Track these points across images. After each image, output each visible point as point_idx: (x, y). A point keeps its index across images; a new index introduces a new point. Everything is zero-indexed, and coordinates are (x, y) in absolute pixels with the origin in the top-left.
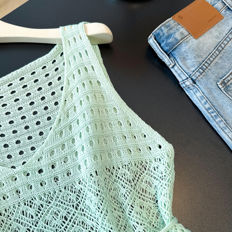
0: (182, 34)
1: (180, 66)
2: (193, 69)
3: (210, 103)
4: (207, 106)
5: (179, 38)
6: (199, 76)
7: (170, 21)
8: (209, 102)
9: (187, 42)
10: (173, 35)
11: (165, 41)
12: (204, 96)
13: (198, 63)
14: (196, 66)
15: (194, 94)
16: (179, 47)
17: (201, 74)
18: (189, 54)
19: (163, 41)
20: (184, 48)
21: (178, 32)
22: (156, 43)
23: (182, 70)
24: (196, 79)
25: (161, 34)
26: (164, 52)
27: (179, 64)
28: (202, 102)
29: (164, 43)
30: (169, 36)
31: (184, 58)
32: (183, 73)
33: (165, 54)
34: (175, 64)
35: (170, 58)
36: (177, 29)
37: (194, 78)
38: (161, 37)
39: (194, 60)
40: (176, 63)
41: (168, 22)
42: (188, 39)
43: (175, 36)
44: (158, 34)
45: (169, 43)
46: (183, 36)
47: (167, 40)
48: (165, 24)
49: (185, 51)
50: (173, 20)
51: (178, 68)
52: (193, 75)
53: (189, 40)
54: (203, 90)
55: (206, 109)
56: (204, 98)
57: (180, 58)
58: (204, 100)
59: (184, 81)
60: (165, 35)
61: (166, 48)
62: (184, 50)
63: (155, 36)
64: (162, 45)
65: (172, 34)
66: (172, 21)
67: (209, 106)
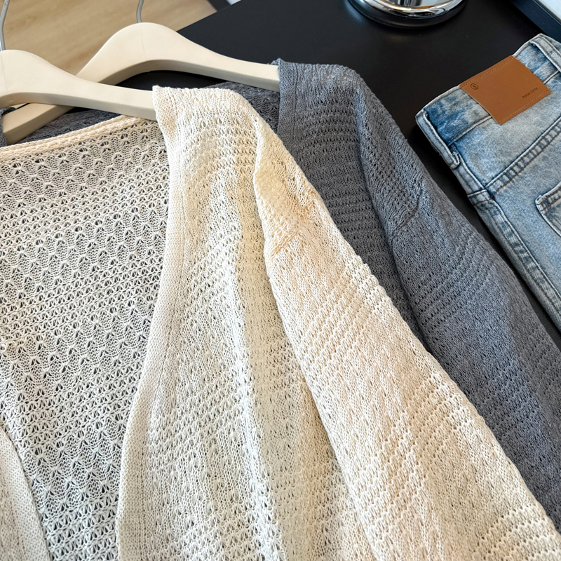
0: (476, 113)
1: (469, 168)
2: (493, 174)
3: (517, 235)
4: (513, 239)
5: (470, 121)
6: (501, 187)
7: (456, 92)
8: (516, 233)
9: (484, 128)
10: (460, 115)
11: (445, 124)
12: (508, 222)
13: (502, 164)
14: (498, 170)
15: (492, 216)
16: (469, 136)
17: (505, 185)
18: (485, 149)
19: (442, 123)
20: (477, 138)
21: (468, 110)
22: (431, 125)
23: (472, 175)
24: (495, 193)
25: (440, 112)
26: (442, 142)
27: (466, 164)
28: (505, 232)
29: (444, 126)
30: (452, 115)
31: (477, 154)
32: (474, 179)
33: (444, 144)
34: (461, 164)
35: (452, 153)
36: (467, 106)
37: (492, 189)
38: (439, 115)
39: (494, 160)
40: (463, 161)
41: (453, 92)
42: (486, 124)
43: (463, 116)
44: (435, 111)
45: (453, 128)
46: (477, 118)
47: (449, 122)
48: (447, 95)
49: (479, 144)
50: (461, 90)
51: (466, 170)
52: (490, 185)
53: (488, 125)
54: (508, 212)
55: (510, 245)
56: (508, 225)
57: (470, 154)
58: (509, 230)
59: (476, 194)
60: (446, 113)
61: (447, 136)
62: (477, 141)
63: (427, 113)
64: (440, 129)
65: (459, 112)
66: (459, 92)
67: (516, 240)
